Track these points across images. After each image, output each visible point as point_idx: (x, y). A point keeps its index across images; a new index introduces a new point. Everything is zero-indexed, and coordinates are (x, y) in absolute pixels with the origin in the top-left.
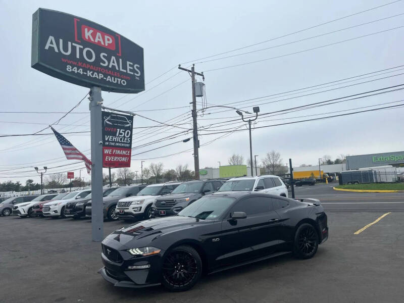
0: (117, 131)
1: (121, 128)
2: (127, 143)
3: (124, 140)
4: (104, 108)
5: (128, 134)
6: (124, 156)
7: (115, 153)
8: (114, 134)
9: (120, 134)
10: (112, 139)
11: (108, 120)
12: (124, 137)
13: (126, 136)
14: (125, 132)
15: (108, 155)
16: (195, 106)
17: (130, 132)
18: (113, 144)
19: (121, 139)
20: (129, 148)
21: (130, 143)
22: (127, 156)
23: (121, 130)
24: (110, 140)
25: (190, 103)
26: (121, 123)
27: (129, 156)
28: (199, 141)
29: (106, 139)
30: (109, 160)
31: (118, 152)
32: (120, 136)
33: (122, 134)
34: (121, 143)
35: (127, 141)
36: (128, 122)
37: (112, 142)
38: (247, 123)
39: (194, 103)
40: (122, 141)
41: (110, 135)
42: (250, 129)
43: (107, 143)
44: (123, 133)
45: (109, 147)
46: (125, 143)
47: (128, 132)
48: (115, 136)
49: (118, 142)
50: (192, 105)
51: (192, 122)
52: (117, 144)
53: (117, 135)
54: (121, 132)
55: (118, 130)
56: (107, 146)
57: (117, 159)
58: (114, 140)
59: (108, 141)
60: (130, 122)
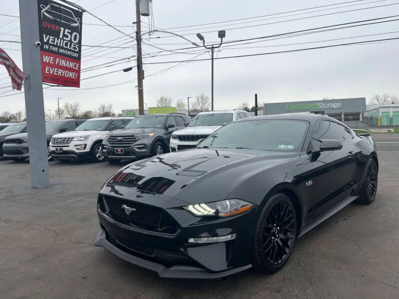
0: (60, 30)
1: (66, 27)
3: (70, 46)
5: (75, 39)
6: (70, 70)
7: (59, 63)
8: (57, 35)
9: (64, 35)
10: (54, 42)
11: (46, 11)
12: (71, 41)
13: (73, 41)
14: (71, 34)
15: (49, 64)
16: (139, 27)
17: (78, 36)
18: (55, 49)
19: (67, 44)
20: (78, 60)
21: (79, 52)
22: (75, 71)
23: (67, 31)
24: (50, 42)
25: (133, 23)
26: (65, 19)
27: (78, 72)
28: (143, 71)
29: (45, 40)
30: (51, 73)
31: (63, 63)
32: (65, 38)
33: (67, 36)
34: (67, 49)
35: (75, 48)
36: (76, 20)
37: (53, 45)
38: (209, 50)
39: (138, 23)
42: (213, 59)
43: (47, 47)
44: (69, 36)
45: (50, 52)
46: (73, 51)
47: (76, 36)
48: (58, 38)
49: (63, 48)
50: (135, 25)
51: (136, 46)
52: (61, 51)
53: (61, 37)
54: (66, 33)
55: (62, 29)
56: (47, 50)
57: (62, 73)
58: (57, 43)
59: (47, 43)
60: (78, 20)
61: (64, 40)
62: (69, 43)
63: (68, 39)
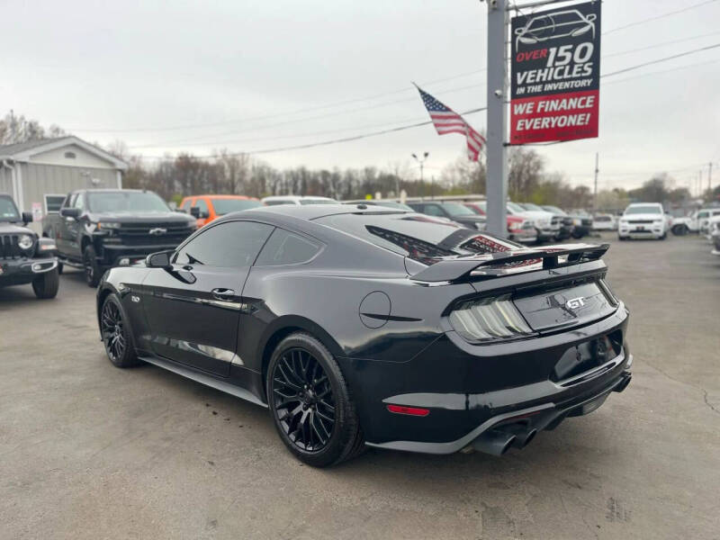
0: (548, 54)
1: (558, 44)
2: (581, 78)
3: (570, 72)
4: (517, 9)
5: (583, 54)
6: (572, 112)
7: (543, 109)
8: (541, 64)
9: (557, 59)
10: (535, 78)
11: (526, 36)
13: (577, 59)
14: (572, 51)
15: (524, 116)
17: (590, 46)
18: (538, 89)
19: (561, 73)
20: (594, 88)
21: (596, 75)
22: (585, 111)
23: (562, 49)
24: (528, 81)
26: (558, 31)
27: (594, 111)
29: (520, 81)
30: (528, 127)
31: (553, 105)
32: (557, 64)
33: (563, 58)
34: (564, 80)
35: (583, 71)
36: (585, 20)
37: (535, 84)
40: (566, 76)
41: (528, 70)
44: (568, 55)
45: (527, 97)
48: (544, 68)
49: (553, 81)
52: (549, 87)
53: (550, 63)
54: (561, 53)
55: (553, 50)
56: (522, 96)
57: (550, 124)
58: (541, 78)
59: (524, 84)
60: (590, 18)
61: (555, 67)
62: (568, 68)
63: (567, 61)
